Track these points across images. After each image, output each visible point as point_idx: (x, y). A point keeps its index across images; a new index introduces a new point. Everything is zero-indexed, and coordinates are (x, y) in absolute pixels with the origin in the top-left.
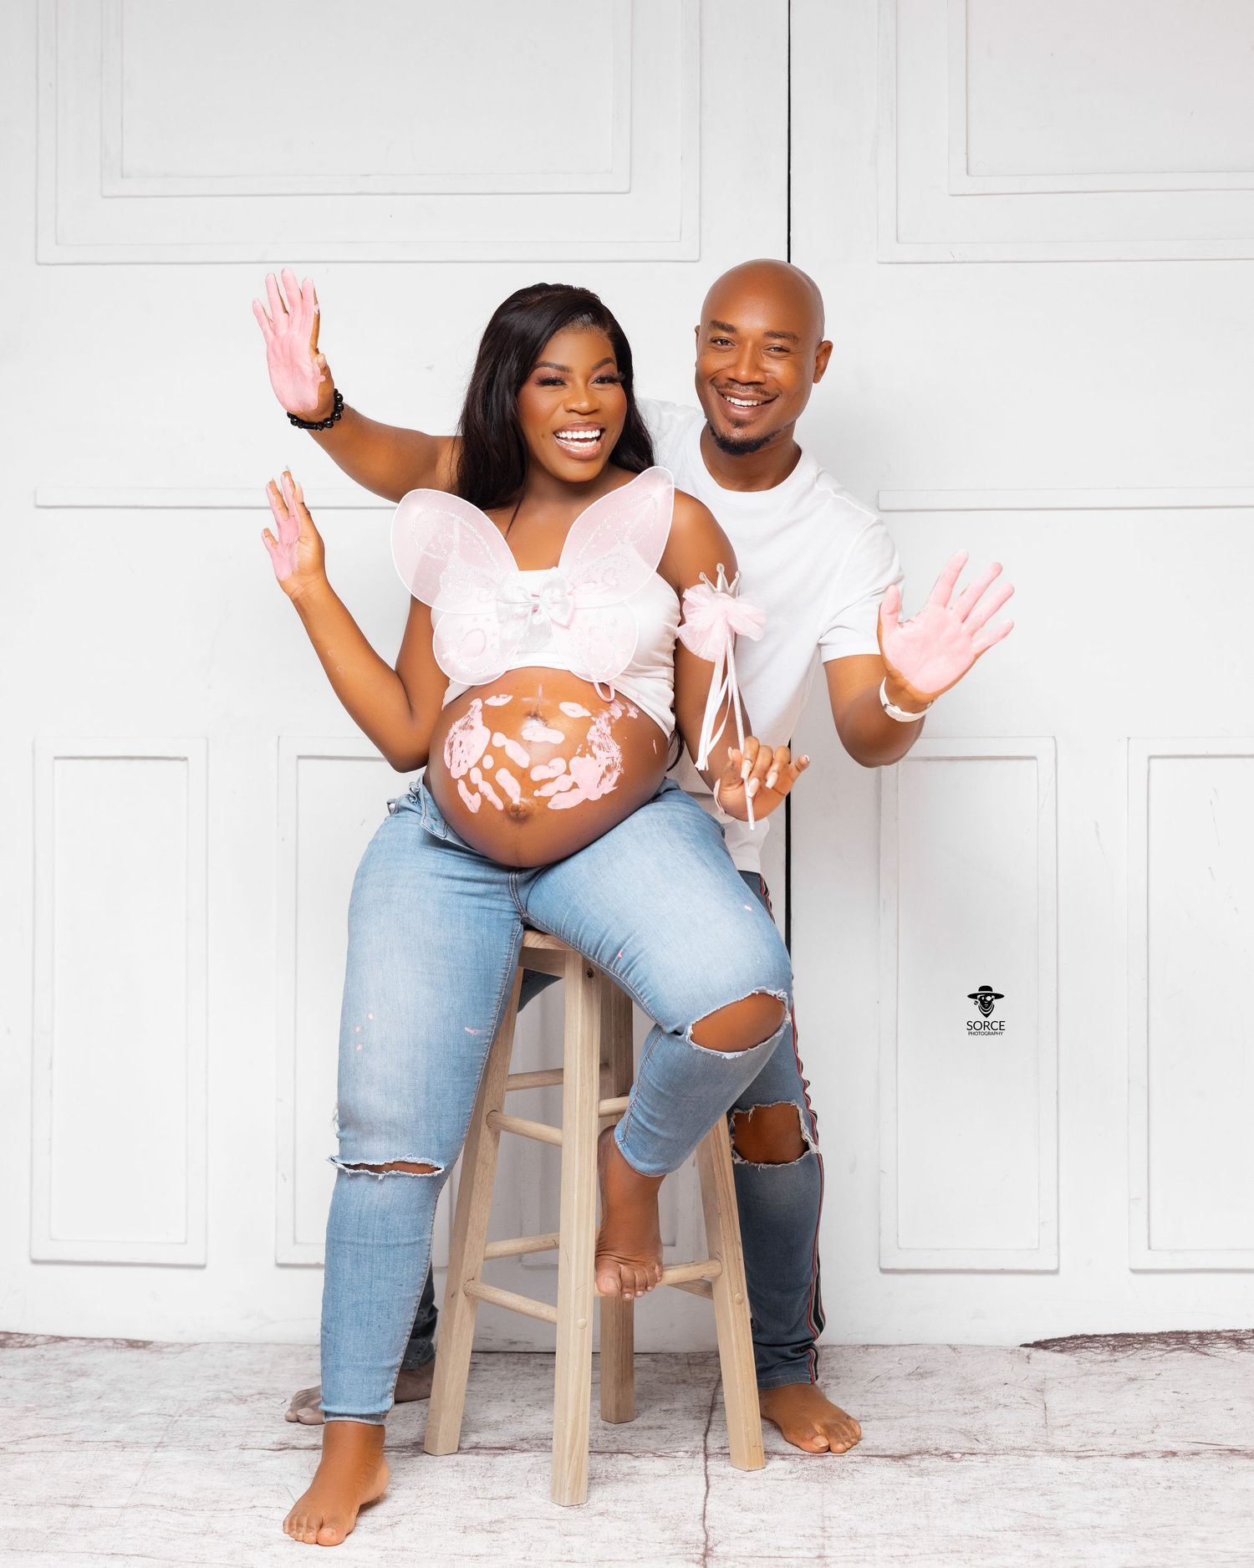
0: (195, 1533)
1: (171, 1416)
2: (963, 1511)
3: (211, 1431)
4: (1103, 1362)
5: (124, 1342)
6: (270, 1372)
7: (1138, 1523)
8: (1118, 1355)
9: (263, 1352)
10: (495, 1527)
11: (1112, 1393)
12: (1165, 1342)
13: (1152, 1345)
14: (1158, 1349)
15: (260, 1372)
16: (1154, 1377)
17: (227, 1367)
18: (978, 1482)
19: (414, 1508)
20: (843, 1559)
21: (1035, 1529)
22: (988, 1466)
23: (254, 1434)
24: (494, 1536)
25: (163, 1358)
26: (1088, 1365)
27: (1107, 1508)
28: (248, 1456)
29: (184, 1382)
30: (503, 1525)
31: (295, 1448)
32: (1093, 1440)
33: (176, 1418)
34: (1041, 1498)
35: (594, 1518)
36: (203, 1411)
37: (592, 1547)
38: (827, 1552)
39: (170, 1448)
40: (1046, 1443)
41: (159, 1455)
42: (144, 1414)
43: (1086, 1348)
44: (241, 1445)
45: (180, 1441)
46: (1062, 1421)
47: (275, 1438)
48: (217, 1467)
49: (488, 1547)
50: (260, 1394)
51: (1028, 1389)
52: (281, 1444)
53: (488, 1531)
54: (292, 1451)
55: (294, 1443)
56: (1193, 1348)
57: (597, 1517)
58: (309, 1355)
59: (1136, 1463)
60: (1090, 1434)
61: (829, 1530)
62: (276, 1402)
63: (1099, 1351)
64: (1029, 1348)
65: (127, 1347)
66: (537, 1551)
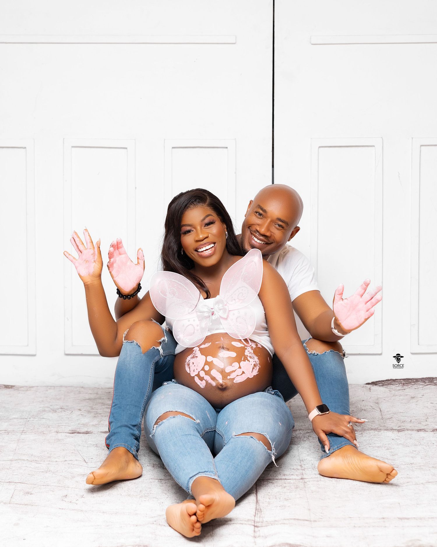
0: (42, 472)
1: (26, 419)
3: (44, 425)
4: (399, 390)
5: (3, 386)
6: (64, 399)
7: (429, 462)
8: (405, 387)
9: (61, 391)
11: (406, 404)
12: (424, 382)
13: (419, 383)
14: (421, 385)
15: (60, 399)
16: (421, 396)
17: (46, 397)
20: (312, 479)
22: (363, 436)
23: (61, 427)
25: (20, 393)
26: (394, 392)
27: (415, 455)
28: (60, 436)
29: (29, 404)
31: (79, 433)
32: (403, 424)
33: (28, 419)
34: (387, 451)
36: (39, 416)
38: (305, 476)
39: (28, 433)
40: (385, 426)
41: (23, 436)
42: (15, 418)
43: (392, 384)
44: (56, 431)
45: (32, 430)
46: (388, 416)
47: (70, 428)
48: (48, 441)
50: (61, 408)
51: (372, 402)
52: (73, 431)
54: (78, 434)
55: (78, 430)
56: (435, 384)
58: (79, 392)
59: (422, 434)
60: (401, 422)
61: (303, 466)
62: (68, 413)
63: (397, 386)
64: (370, 385)
65: (5, 388)
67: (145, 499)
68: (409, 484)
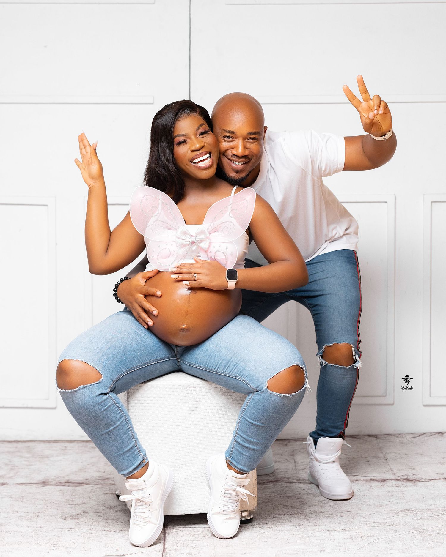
2: (267, 506)
7: (337, 510)
10: (77, 517)
18: (271, 494)
19: (44, 510)
21: (296, 513)
22: (274, 487)
24: (77, 520)
30: (80, 516)
34: (297, 500)
35: (117, 512)
37: (117, 524)
40: (297, 477)
46: (302, 467)
49: (75, 525)
53: (75, 519)
57: (118, 512)
66: (95, 526)
67: (54, 548)
68: (315, 531)
